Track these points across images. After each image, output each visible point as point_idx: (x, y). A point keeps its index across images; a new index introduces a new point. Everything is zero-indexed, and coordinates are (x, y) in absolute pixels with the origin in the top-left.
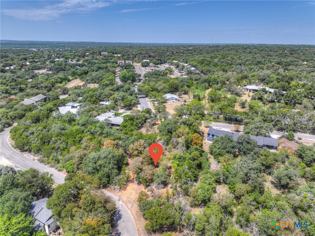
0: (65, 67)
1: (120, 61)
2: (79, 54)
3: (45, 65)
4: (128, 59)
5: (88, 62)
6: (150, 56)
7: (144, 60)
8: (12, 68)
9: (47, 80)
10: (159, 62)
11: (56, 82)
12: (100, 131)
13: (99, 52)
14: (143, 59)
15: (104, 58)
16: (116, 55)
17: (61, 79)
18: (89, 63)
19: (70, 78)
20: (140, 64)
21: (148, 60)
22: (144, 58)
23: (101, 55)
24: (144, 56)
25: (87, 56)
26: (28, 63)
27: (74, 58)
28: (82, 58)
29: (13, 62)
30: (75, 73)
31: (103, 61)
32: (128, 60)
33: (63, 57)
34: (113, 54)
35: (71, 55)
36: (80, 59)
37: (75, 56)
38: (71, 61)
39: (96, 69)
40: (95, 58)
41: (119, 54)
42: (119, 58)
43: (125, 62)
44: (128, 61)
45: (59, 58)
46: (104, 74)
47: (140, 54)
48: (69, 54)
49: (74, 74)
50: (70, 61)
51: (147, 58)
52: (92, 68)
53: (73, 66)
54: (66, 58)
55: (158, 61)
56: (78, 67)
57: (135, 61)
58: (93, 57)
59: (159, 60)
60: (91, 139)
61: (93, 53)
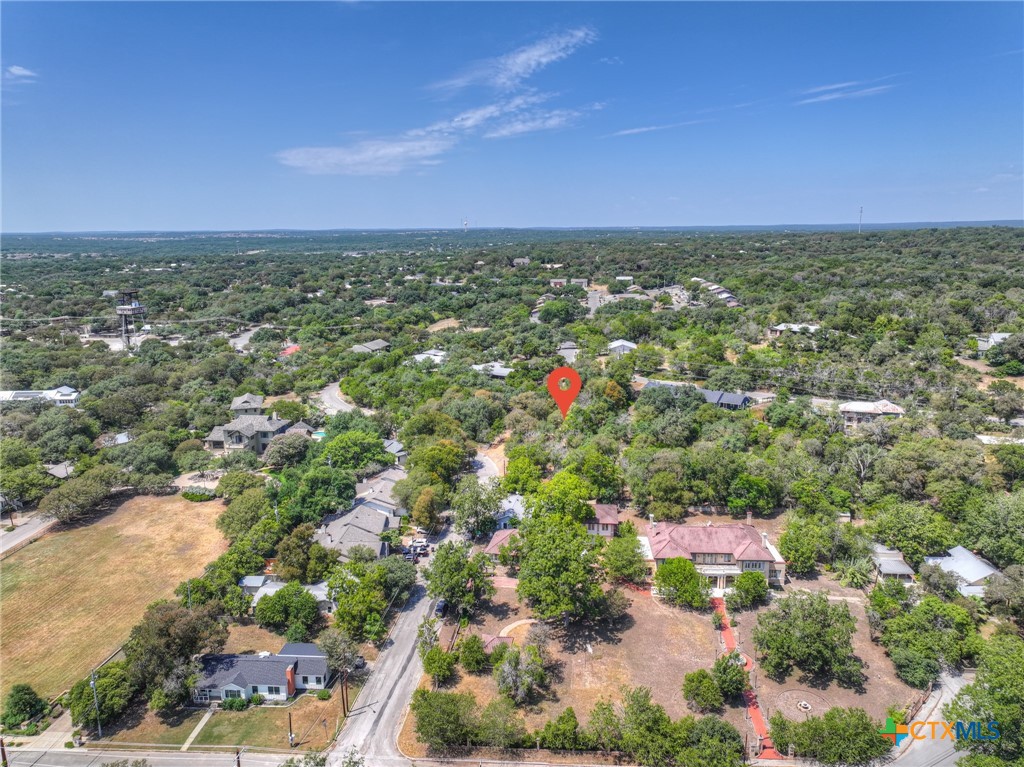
0: (426, 294)
1: (556, 280)
2: (461, 264)
3: (384, 288)
4: (579, 274)
5: (478, 282)
6: (639, 267)
7: (618, 278)
8: (318, 294)
9: (389, 317)
10: (658, 281)
11: (407, 322)
12: (472, 381)
13: (508, 258)
14: (618, 275)
15: (518, 273)
16: (549, 266)
17: (416, 317)
18: (482, 284)
19: (436, 316)
20: (605, 288)
21: (631, 278)
22: (622, 271)
23: (513, 266)
24: (622, 268)
25: (479, 268)
26: (348, 286)
27: (448, 274)
28: (466, 274)
29: (319, 283)
30: (446, 306)
31: (514, 279)
32: (577, 277)
33: (422, 272)
34: (543, 262)
35: (441, 266)
36: (462, 275)
37: (452, 268)
38: (441, 280)
39: (494, 297)
40: (497, 273)
41: (559, 263)
42: (555, 272)
43: (569, 281)
44: (577, 280)
45: (413, 274)
46: (506, 306)
47: (612, 261)
48: (438, 264)
49: (444, 309)
50: (438, 281)
51: (628, 272)
52: (486, 295)
53: (443, 291)
54: (430, 275)
55: (654, 280)
56: (454, 293)
57: (597, 280)
58: (493, 271)
59: (656, 277)
60: (458, 391)
61: (495, 261)
